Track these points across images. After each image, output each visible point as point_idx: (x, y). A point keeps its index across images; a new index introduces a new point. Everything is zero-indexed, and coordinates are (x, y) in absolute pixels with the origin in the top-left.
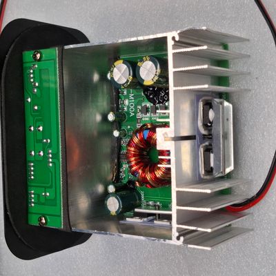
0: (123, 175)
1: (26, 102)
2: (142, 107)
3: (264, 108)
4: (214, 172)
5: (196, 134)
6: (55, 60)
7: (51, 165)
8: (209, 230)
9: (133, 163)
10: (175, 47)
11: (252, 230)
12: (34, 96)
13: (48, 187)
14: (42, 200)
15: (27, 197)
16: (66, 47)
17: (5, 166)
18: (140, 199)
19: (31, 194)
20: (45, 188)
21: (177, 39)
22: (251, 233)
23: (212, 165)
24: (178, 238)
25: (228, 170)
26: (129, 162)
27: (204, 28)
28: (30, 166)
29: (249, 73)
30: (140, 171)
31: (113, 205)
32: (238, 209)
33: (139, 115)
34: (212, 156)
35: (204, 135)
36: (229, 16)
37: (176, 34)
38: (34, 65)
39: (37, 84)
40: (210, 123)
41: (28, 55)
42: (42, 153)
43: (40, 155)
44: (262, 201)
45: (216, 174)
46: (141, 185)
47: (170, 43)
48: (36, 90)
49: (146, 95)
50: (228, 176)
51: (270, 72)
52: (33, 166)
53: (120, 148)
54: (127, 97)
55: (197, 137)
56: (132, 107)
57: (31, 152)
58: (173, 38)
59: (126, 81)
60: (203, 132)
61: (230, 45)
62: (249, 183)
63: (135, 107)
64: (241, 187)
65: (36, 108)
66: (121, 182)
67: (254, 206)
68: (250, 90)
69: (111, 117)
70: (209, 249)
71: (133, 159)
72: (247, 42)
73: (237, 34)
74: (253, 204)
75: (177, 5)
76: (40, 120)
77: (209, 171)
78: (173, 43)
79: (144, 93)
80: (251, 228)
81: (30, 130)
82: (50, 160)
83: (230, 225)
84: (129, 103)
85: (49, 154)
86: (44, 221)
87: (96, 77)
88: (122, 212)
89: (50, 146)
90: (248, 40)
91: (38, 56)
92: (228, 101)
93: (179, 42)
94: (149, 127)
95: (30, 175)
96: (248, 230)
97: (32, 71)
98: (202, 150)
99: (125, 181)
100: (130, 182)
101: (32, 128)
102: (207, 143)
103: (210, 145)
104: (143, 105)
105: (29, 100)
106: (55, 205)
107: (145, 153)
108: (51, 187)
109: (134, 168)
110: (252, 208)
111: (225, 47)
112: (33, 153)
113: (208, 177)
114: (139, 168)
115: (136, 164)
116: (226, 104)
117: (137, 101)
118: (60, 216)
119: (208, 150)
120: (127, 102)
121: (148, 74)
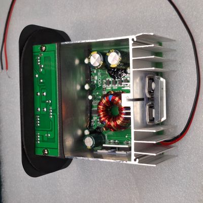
0: (93, 124)
1: (34, 77)
2: (106, 81)
3: (185, 82)
4: (155, 120)
5: (144, 97)
6: (55, 51)
7: (51, 117)
8: (155, 155)
9: (102, 116)
10: (133, 45)
11: (177, 156)
12: (40, 73)
13: (49, 131)
14: (45, 139)
15: (35, 137)
16: (62, 43)
17: (23, 118)
18: (105, 139)
19: (38, 135)
20: (47, 131)
21: (135, 40)
22: (176, 158)
23: (154, 116)
24: (135, 160)
25: (163, 119)
26: (99, 115)
27: (152, 34)
28: (37, 118)
29: (176, 61)
30: (107, 121)
31: (89, 142)
32: (168, 144)
33: (105, 86)
34: (154, 110)
35: (148, 98)
36: (162, 26)
37: (134, 37)
38: (41, 54)
39: (42, 66)
40: (153, 90)
41: (37, 48)
42: (45, 110)
43: (44, 111)
44: (183, 138)
45: (156, 122)
46: (106, 130)
47: (131, 42)
48: (41, 70)
49: (109, 74)
50: (162, 124)
51: (188, 60)
52: (39, 118)
53: (91, 106)
54: (96, 74)
55: (145, 99)
56: (100, 81)
57: (38, 109)
58: (133, 40)
59: (98, 64)
60: (148, 96)
61: (164, 43)
62: (175, 127)
63: (102, 81)
64: (170, 130)
65: (42, 81)
66: (92, 128)
67: (178, 142)
68: (176, 71)
69: (87, 87)
70: (155, 166)
71: (101, 113)
72: (174, 42)
73: (168, 37)
74: (178, 140)
75: (129, 18)
76: (44, 89)
77: (152, 120)
78: (132, 42)
79: (108, 72)
80: (176, 155)
81: (37, 95)
82: (51, 114)
83: (163, 153)
84: (98, 78)
85: (50, 110)
86: (47, 153)
87: (77, 62)
88: (94, 147)
89: (51, 105)
90: (175, 41)
91: (44, 48)
92: (162, 77)
93: (136, 41)
94: (112, 93)
95: (37, 123)
96: (174, 156)
97: (39, 58)
98: (147, 107)
99: (94, 128)
100: (98, 128)
101: (39, 94)
102: (150, 103)
103: (153, 104)
104: (107, 79)
105: (37, 76)
106: (54, 142)
107: (109, 110)
108: (51, 131)
109: (102, 119)
110: (177, 143)
111: (160, 44)
112: (39, 109)
113: (151, 124)
114: (106, 119)
115: (104, 117)
116: (162, 79)
117: (103, 77)
118: (57, 149)
119: (151, 107)
120: (96, 78)
121: (113, 61)
